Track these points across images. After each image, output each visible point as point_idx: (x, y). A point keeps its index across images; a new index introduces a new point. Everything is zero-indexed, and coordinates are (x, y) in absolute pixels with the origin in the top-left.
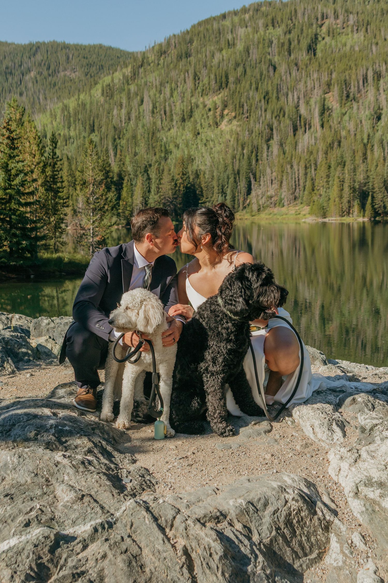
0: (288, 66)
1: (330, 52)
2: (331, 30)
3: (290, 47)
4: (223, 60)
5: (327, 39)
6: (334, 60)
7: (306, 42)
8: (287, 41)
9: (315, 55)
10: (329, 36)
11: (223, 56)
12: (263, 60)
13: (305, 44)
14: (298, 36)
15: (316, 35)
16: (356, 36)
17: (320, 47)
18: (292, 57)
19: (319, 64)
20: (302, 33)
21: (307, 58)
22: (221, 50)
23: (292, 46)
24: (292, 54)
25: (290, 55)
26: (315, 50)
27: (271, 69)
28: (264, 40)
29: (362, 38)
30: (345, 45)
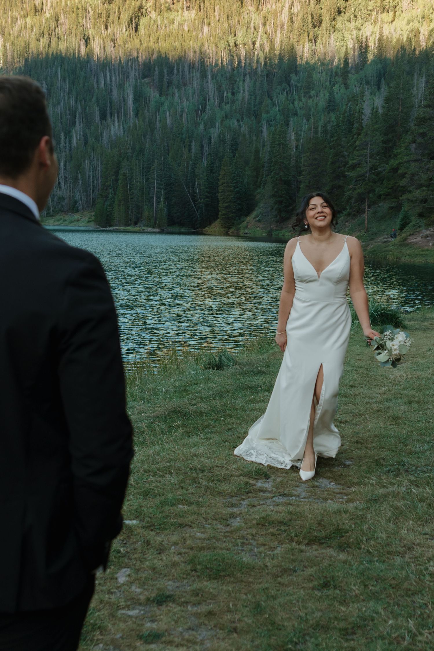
0: (103, 41)
1: (155, 28)
2: (158, 4)
3: (107, 19)
4: (25, 28)
5: (153, 15)
6: (158, 39)
7: (127, 15)
8: (104, 12)
9: (136, 30)
10: (155, 11)
11: (26, 23)
12: (74, 32)
13: (126, 18)
14: (119, 8)
15: (141, 7)
16: (186, 13)
17: (143, 21)
18: (109, 30)
19: (140, 41)
20: (123, 5)
21: (126, 34)
22: (25, 16)
23: (111, 19)
24: (109, 27)
25: (107, 28)
26: (137, 25)
27: (82, 43)
28: (78, 8)
29: (193, 16)
30: (173, 23)
